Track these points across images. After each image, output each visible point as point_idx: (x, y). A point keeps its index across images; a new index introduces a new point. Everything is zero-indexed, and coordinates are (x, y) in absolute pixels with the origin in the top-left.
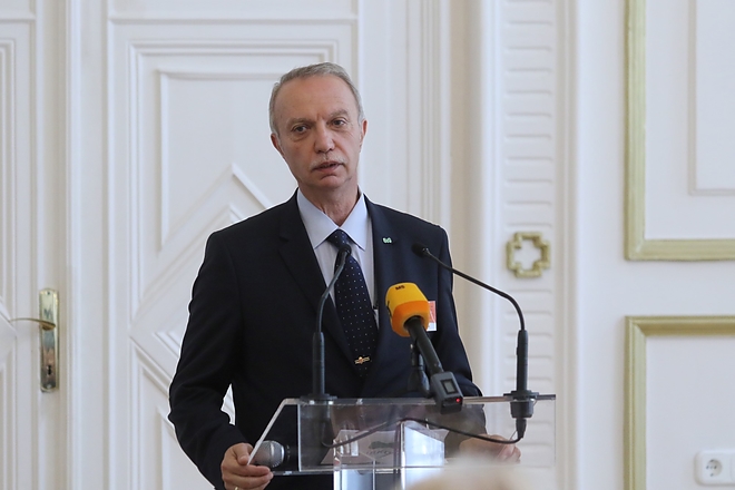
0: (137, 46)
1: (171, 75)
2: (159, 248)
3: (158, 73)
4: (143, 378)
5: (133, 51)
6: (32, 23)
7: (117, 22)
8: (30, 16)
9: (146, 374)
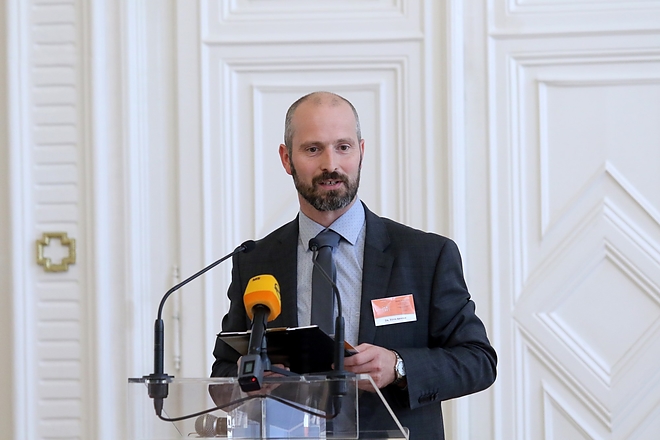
0: (517, 58)
1: (548, 83)
2: (540, 238)
3: (537, 82)
4: (527, 354)
5: (513, 63)
6: (421, 41)
7: (497, 37)
8: (418, 35)
9: (530, 350)
